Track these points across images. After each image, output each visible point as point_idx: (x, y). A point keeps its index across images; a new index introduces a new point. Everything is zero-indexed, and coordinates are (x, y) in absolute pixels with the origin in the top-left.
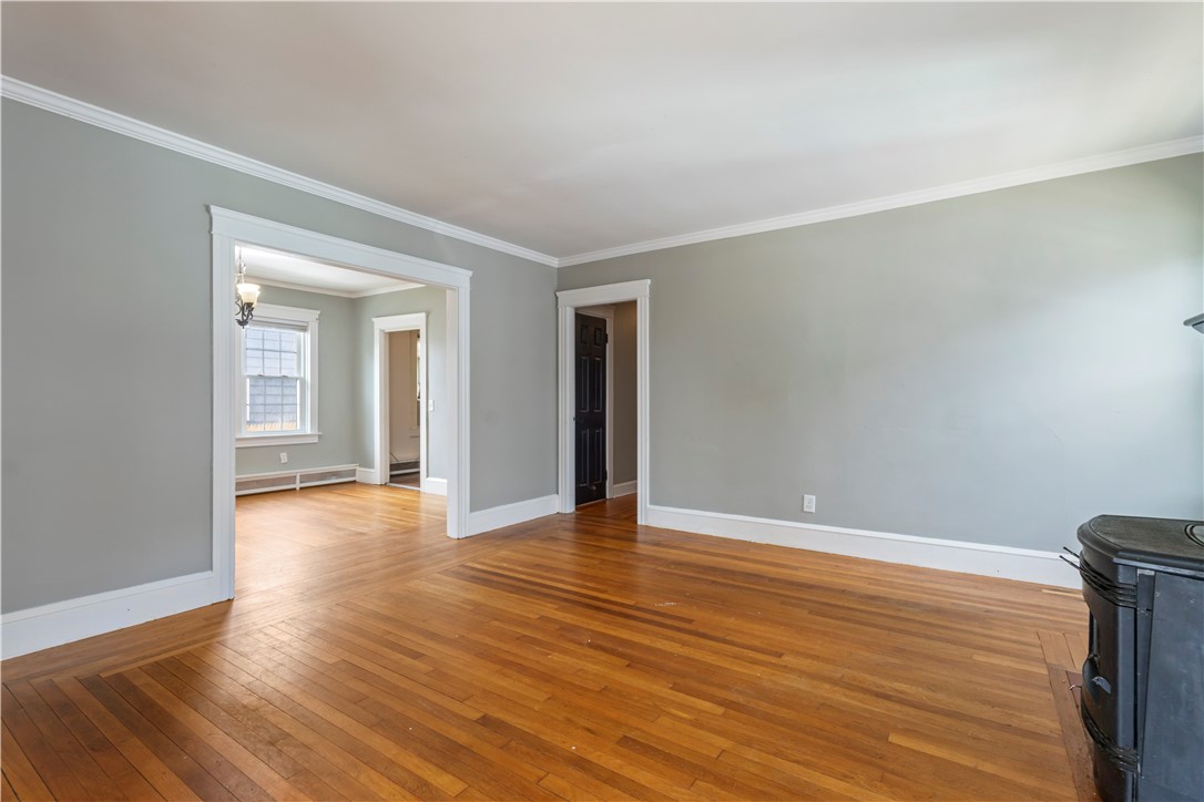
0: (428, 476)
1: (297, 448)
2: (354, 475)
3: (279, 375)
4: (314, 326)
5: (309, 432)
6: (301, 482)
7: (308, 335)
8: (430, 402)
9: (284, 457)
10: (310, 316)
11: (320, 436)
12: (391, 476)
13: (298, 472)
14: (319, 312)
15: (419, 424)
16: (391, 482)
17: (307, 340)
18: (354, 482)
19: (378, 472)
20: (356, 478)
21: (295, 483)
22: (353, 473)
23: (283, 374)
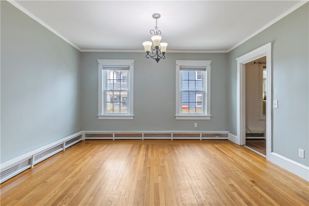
0: (272, 151)
1: (201, 122)
2: (227, 137)
3: (195, 90)
4: (209, 68)
5: (206, 115)
6: (202, 137)
7: (206, 72)
8: (275, 102)
9: (196, 125)
10: (207, 63)
11: (211, 117)
12: (247, 139)
13: (201, 132)
14: (211, 61)
15: (264, 113)
16: (247, 144)
17: (206, 74)
18: (227, 140)
19: (239, 138)
20: (228, 138)
21: (200, 137)
22: (227, 135)
23: (196, 90)
